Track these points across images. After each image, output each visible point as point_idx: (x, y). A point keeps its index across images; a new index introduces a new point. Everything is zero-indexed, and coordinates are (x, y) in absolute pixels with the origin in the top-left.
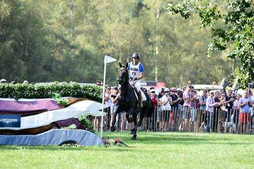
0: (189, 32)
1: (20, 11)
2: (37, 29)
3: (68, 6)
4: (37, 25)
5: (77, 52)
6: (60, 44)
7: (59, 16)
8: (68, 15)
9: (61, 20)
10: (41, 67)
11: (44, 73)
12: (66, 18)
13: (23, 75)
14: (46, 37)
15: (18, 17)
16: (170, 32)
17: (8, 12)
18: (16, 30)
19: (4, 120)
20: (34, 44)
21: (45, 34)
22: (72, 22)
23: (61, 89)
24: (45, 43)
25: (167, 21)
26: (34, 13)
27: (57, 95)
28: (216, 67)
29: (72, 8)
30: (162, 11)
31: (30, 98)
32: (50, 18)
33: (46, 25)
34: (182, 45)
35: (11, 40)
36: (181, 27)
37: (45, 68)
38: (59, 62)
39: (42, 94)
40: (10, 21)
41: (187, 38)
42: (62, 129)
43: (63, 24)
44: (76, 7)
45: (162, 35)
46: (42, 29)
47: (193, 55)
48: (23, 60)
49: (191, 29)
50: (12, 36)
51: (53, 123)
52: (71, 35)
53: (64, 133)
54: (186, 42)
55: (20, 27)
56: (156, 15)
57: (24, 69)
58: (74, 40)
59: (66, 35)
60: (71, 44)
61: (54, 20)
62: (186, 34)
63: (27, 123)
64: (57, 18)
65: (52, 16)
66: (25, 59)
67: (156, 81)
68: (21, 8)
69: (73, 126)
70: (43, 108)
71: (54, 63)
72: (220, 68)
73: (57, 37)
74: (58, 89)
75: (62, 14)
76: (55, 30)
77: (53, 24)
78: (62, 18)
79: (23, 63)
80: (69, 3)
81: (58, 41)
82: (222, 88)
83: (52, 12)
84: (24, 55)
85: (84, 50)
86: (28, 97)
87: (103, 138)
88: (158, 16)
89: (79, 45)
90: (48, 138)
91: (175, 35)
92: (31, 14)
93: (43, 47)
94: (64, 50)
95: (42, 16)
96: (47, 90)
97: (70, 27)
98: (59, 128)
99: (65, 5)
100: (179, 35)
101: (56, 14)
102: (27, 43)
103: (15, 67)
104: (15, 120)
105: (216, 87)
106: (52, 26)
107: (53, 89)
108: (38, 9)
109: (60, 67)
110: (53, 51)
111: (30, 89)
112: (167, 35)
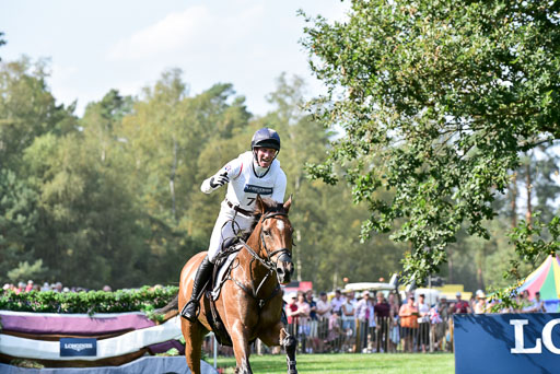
0: (343, 207)
1: (98, 186)
2: (123, 211)
3: (167, 175)
4: (123, 205)
5: (182, 243)
6: (157, 231)
7: (154, 191)
8: (167, 189)
9: (157, 198)
10: (131, 265)
11: (135, 274)
12: (165, 194)
13: (105, 279)
14: (137, 222)
15: (96, 195)
16: (316, 208)
17: (81, 188)
18: (93, 214)
19: (73, 346)
20: (119, 232)
21: (135, 217)
22: (173, 199)
23: (154, 298)
24: (135, 230)
25: (311, 191)
26: (118, 188)
27: (148, 305)
28: (385, 257)
29: (172, 178)
30: (302, 178)
31: (109, 312)
32: (142, 194)
33: (136, 205)
34: (335, 226)
35: (86, 228)
36: (331, 200)
37: (137, 266)
38: (157, 257)
39: (127, 305)
40: (83, 202)
41: (340, 215)
42: (157, 356)
43: (160, 202)
44: (179, 176)
45: (304, 212)
46: (131, 210)
47: (351, 240)
48: (105, 257)
49: (346, 203)
50: (88, 222)
51: (145, 348)
52: (173, 217)
53: (160, 363)
54: (340, 221)
55: (98, 210)
56: (294, 184)
57: (107, 270)
58: (177, 224)
59: (165, 218)
60: (174, 231)
61: (147, 197)
62: (339, 210)
63: (106, 348)
64: (151, 195)
65: (145, 191)
66: (108, 255)
67: (299, 279)
68: (99, 181)
69: (174, 351)
70: (128, 326)
71: (150, 260)
72: (390, 259)
73: (153, 221)
74: (150, 298)
75: (158, 187)
76: (150, 212)
77: (146, 202)
78: (160, 194)
79: (103, 260)
80: (167, 172)
81: (155, 227)
82: (394, 287)
83: (144, 186)
84: (106, 249)
85: (193, 239)
86: (106, 311)
87: (218, 368)
88: (297, 185)
89: (186, 232)
90: (137, 370)
91: (323, 212)
92: (114, 189)
93: (134, 237)
94: (163, 240)
95: (130, 191)
96: (133, 299)
97: (171, 206)
98: (153, 354)
99: (162, 175)
100: (329, 213)
101: (150, 188)
102: (110, 231)
103: (93, 267)
104: (90, 346)
105: (384, 285)
106: (146, 205)
107: (142, 298)
108: (125, 182)
109: (158, 264)
110: (148, 242)
111: (109, 300)
112: (312, 213)
